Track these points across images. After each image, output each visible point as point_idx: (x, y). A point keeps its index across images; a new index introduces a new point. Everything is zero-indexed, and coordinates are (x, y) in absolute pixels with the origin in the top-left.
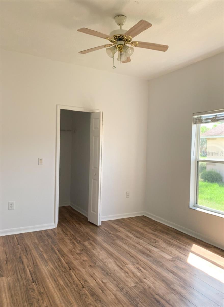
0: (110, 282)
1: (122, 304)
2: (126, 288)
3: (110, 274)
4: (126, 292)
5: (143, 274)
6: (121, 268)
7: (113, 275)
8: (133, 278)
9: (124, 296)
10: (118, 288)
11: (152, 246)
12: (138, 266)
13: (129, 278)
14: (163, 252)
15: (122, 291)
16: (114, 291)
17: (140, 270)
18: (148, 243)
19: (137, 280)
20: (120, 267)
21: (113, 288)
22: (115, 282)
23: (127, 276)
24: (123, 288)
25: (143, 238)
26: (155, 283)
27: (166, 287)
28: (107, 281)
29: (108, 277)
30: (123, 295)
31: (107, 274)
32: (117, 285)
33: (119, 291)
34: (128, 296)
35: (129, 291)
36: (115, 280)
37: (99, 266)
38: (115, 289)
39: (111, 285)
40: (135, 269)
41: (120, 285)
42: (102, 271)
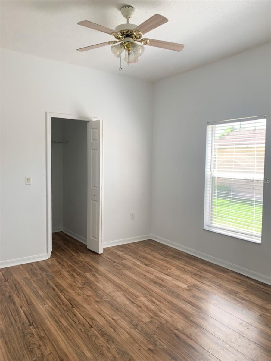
0: (121, 319)
1: (138, 342)
2: (140, 324)
3: (120, 309)
4: (141, 328)
5: (158, 307)
6: (132, 302)
7: (124, 310)
8: (146, 312)
9: (140, 334)
10: (132, 325)
11: (165, 274)
12: (151, 298)
13: (143, 313)
14: (177, 281)
15: (136, 328)
16: (127, 328)
17: (154, 303)
18: (160, 272)
19: (151, 314)
20: (130, 300)
21: (126, 326)
22: (127, 319)
23: (140, 311)
24: (137, 325)
25: (153, 266)
26: (172, 317)
27: (185, 320)
28: (118, 318)
29: (119, 313)
30: (138, 332)
31: (117, 309)
32: (131, 322)
33: (133, 328)
34: (144, 333)
35: (144, 328)
36: (127, 316)
37: (107, 301)
38: (128, 327)
39: (123, 322)
40: (148, 303)
41: (133, 321)
42: (111, 307)
